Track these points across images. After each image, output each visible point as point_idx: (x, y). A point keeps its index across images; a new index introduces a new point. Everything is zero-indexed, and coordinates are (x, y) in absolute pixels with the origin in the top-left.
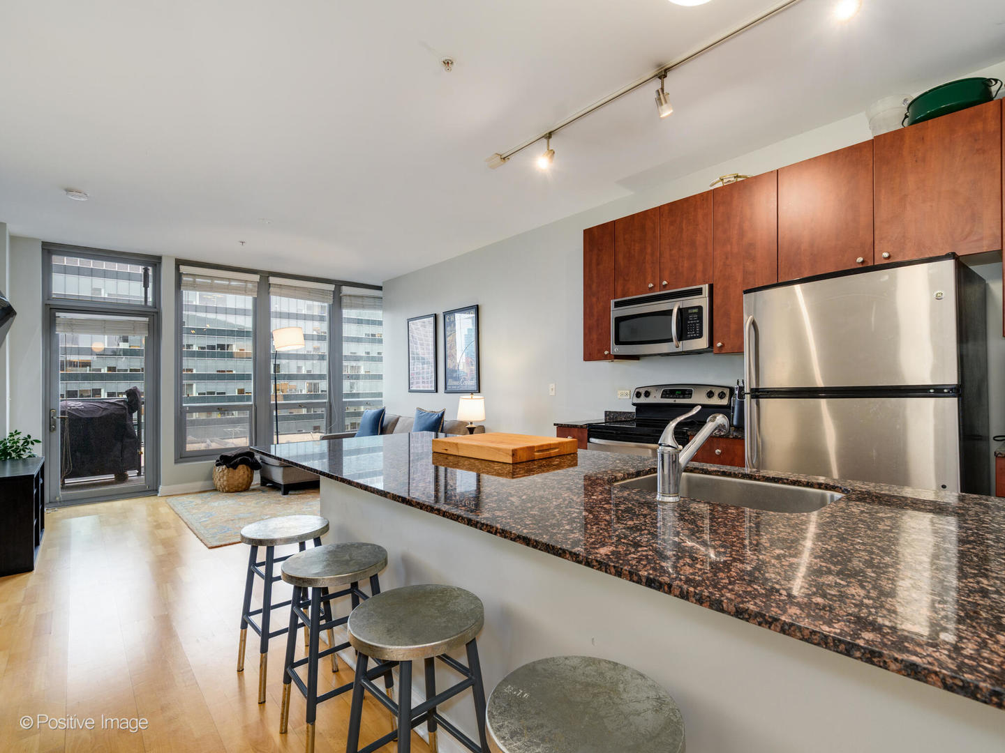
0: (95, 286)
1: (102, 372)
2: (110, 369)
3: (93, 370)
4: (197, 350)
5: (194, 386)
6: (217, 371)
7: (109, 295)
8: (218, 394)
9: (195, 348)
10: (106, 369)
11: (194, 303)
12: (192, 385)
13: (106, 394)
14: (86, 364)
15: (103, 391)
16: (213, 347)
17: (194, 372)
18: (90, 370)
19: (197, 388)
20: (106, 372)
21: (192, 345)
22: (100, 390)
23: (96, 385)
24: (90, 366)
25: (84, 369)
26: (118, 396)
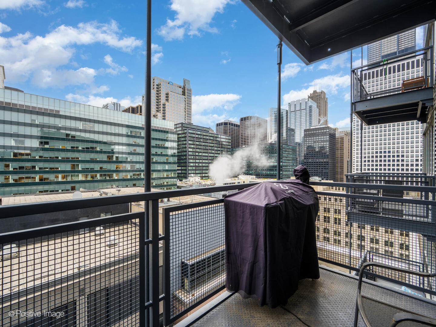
0: (33, 119)
3: (32, 157)
4: (81, 149)
5: (80, 165)
6: (90, 159)
7: (39, 123)
8: (91, 169)
10: (38, 157)
11: (80, 128)
13: (38, 168)
16: (88, 148)
17: (80, 159)
21: (79, 147)
22: (35, 166)
25: (27, 156)
26: (44, 169)
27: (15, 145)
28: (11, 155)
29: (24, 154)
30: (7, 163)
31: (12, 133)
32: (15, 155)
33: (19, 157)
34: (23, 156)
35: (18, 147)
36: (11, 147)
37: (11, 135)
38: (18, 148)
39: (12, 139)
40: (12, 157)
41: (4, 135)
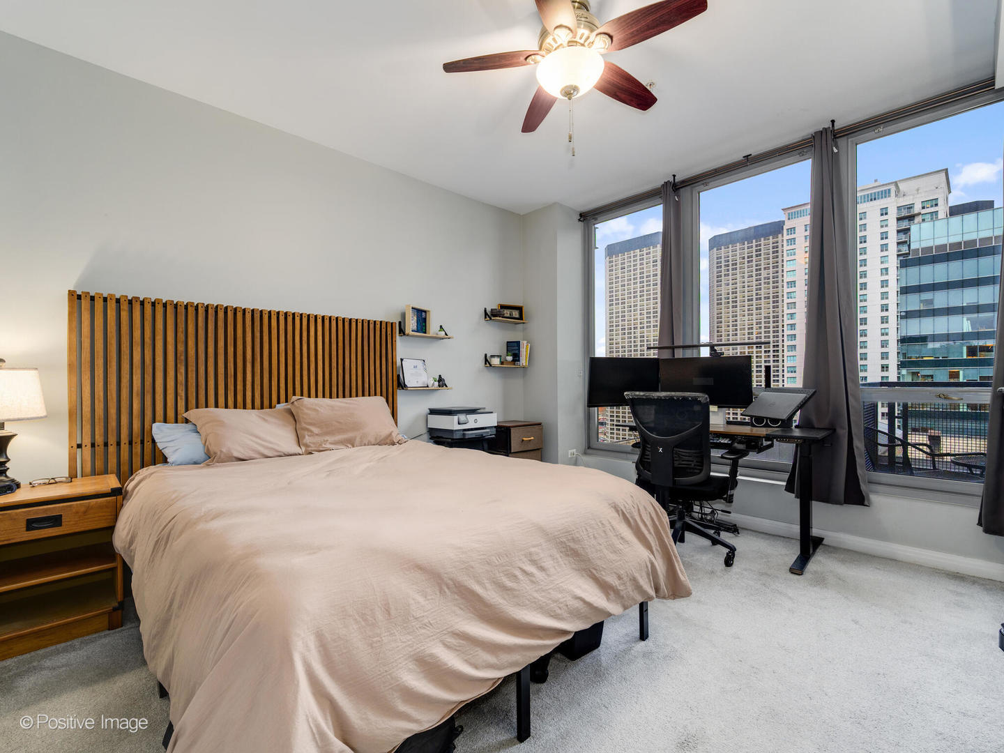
27: (970, 330)
28: (962, 353)
29: (992, 347)
30: (955, 369)
31: (965, 305)
32: (972, 351)
33: (981, 356)
34: (990, 353)
35: (978, 333)
36: (963, 336)
37: (962, 310)
38: (978, 336)
39: (965, 319)
40: (965, 357)
41: (949, 311)
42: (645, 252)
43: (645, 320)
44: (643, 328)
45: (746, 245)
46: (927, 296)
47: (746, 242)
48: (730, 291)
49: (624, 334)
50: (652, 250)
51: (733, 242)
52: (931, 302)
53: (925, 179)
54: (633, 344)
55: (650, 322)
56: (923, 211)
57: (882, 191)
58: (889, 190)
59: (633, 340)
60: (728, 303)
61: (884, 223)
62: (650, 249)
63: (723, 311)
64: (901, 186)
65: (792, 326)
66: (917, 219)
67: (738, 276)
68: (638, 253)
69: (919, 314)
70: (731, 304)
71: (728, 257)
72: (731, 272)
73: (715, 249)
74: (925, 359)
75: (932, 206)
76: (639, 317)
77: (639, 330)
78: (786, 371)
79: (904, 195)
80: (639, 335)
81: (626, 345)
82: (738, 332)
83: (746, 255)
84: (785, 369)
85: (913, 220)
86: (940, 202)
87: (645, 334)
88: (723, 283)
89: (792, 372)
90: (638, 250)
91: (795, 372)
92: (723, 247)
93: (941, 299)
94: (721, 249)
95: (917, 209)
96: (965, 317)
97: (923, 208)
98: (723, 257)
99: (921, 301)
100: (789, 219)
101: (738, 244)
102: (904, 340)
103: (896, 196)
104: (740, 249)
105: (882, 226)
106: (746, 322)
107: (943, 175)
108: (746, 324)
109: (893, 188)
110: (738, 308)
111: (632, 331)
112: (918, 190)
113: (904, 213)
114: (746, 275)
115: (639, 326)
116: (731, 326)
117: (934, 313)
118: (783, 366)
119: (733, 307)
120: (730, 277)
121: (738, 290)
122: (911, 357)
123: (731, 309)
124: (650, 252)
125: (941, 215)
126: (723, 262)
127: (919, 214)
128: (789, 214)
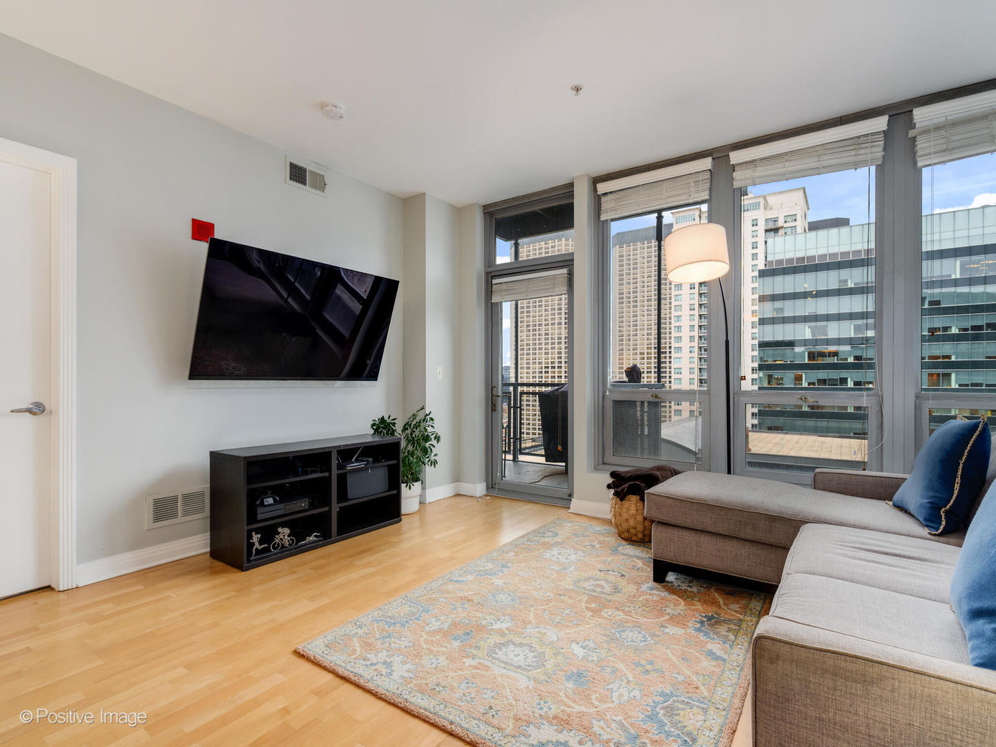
0: (843, 278)
1: (849, 361)
2: (857, 358)
3: (841, 359)
4: (957, 332)
5: (953, 376)
6: (987, 357)
7: (855, 284)
8: (987, 385)
9: (954, 331)
10: (852, 358)
11: (953, 277)
12: (949, 375)
13: (852, 383)
14: (835, 354)
15: (849, 380)
16: (980, 328)
17: (953, 359)
18: (837, 360)
19: (956, 378)
20: (852, 361)
21: (951, 327)
22: (847, 378)
23: (844, 374)
24: (837, 356)
25: (832, 358)
26: (864, 385)
27: (811, 338)
28: (804, 358)
29: (826, 353)
30: (799, 372)
31: (807, 314)
32: (812, 356)
33: (819, 361)
35: (817, 340)
36: (805, 343)
37: (805, 319)
38: (816, 342)
39: (807, 327)
40: (806, 362)
41: (795, 320)
42: (550, 245)
43: (550, 317)
44: (548, 325)
45: (646, 245)
46: (778, 304)
47: (646, 242)
48: (631, 290)
49: (529, 331)
50: (557, 243)
51: (635, 241)
52: (782, 310)
53: (788, 195)
54: (537, 342)
55: (555, 318)
56: (786, 225)
57: (753, 203)
58: (759, 203)
59: (537, 337)
60: (629, 302)
61: (754, 234)
62: (555, 242)
63: (624, 310)
64: (770, 200)
65: (679, 328)
66: (781, 232)
67: (638, 276)
68: (544, 246)
69: (773, 321)
70: (632, 304)
71: (630, 256)
72: (632, 271)
73: (618, 246)
74: (777, 362)
75: (792, 221)
76: (543, 313)
77: (544, 327)
78: (673, 372)
79: (771, 209)
80: (544, 332)
81: (531, 342)
82: (638, 332)
83: (646, 255)
84: (672, 370)
85: (778, 232)
86: (799, 218)
87: (550, 332)
88: (625, 281)
89: (678, 373)
90: (543, 243)
91: (681, 373)
92: (625, 245)
93: (790, 308)
94: (623, 247)
95: (780, 223)
96: (808, 324)
97: (786, 222)
98: (625, 256)
99: (775, 309)
100: (677, 223)
101: (639, 243)
102: (763, 345)
103: (765, 209)
104: (640, 248)
105: (753, 237)
106: (646, 322)
107: (801, 192)
108: (646, 325)
109: (762, 201)
110: (639, 308)
111: (537, 328)
112: (781, 205)
113: (771, 226)
114: (646, 275)
115: (544, 323)
116: (631, 326)
117: (784, 320)
118: (670, 368)
119: (634, 306)
120: (631, 276)
121: (638, 289)
122: (767, 361)
123: (631, 309)
124: (555, 246)
125: (799, 230)
126: (625, 260)
127: (782, 227)
128: (676, 217)
